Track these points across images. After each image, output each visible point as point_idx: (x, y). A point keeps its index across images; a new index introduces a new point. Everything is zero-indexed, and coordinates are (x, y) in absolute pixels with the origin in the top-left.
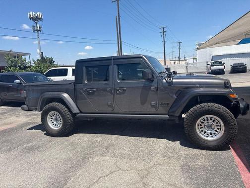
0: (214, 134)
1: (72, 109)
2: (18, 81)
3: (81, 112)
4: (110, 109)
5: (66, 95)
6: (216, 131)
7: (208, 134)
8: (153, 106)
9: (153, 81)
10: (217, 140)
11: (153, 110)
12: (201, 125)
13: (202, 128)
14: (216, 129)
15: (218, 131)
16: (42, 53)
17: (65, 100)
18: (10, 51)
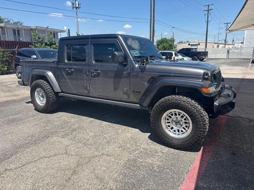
0: (182, 131)
1: (54, 88)
2: (35, 57)
3: (62, 92)
4: (86, 92)
5: (50, 74)
6: (184, 128)
7: (175, 131)
8: (124, 93)
9: (125, 65)
10: (184, 139)
11: (125, 97)
12: (168, 119)
13: (169, 123)
14: (184, 126)
15: (187, 129)
16: (69, 30)
17: (48, 78)
18: (47, 28)
